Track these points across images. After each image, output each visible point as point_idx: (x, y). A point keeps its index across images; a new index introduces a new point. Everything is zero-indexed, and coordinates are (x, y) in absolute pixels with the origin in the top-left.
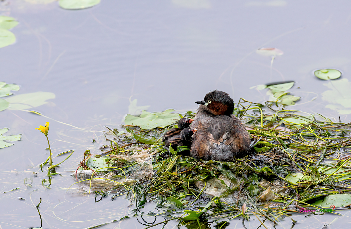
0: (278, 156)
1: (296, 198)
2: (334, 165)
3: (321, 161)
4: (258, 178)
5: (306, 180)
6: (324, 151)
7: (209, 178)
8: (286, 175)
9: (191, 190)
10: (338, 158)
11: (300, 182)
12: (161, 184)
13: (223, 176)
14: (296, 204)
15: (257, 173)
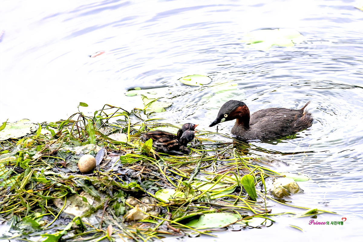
0: (147, 169)
1: (168, 218)
2: (210, 179)
3: (196, 176)
4: (124, 194)
5: (179, 197)
6: (199, 164)
7: (70, 195)
8: (156, 191)
9: (49, 209)
10: (214, 171)
11: (171, 199)
12: (15, 202)
13: (85, 193)
14: (168, 224)
15: (123, 189)
